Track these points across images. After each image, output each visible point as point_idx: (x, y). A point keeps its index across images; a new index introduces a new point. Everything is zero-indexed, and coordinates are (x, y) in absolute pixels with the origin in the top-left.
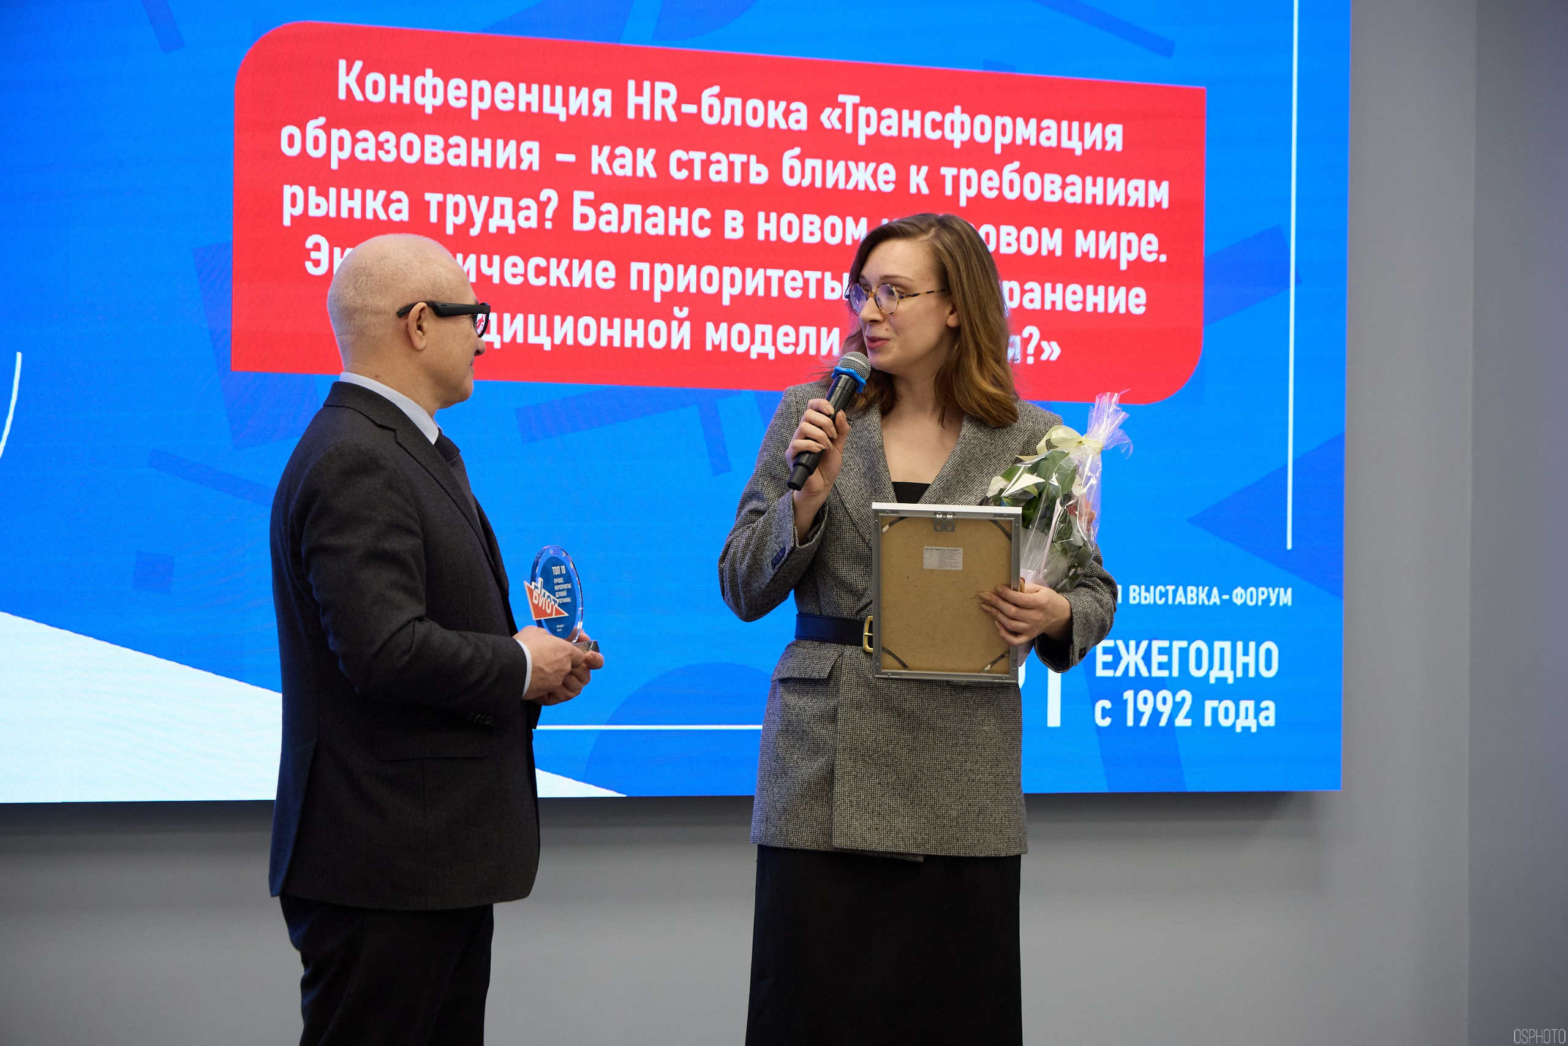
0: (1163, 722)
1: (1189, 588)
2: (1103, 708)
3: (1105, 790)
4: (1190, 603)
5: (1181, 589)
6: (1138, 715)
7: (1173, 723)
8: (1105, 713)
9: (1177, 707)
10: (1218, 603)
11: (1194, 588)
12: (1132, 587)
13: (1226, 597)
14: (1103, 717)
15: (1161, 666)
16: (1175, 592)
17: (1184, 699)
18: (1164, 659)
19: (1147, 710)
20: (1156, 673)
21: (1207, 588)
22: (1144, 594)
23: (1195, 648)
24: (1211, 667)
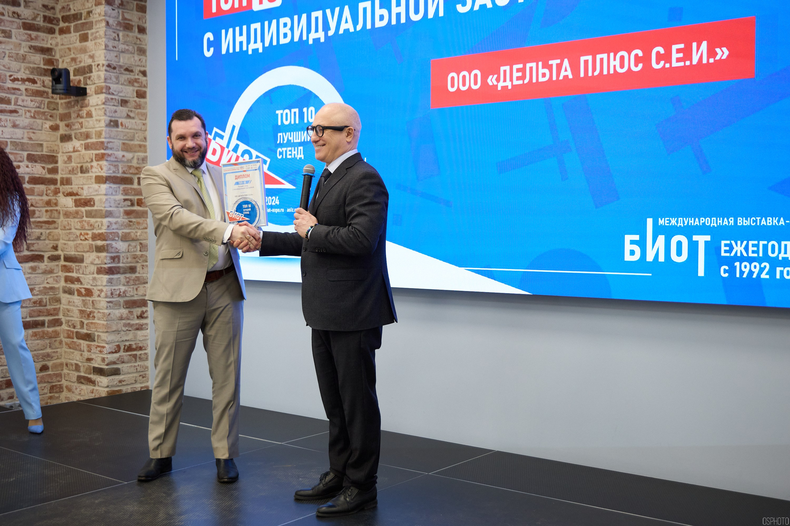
0: (755, 276)
1: (768, 218)
2: (725, 269)
3: (725, 303)
4: (768, 224)
5: (764, 219)
6: (742, 273)
7: (760, 276)
8: (725, 271)
9: (762, 270)
10: (784, 224)
11: (771, 219)
12: (739, 218)
13: (787, 222)
14: (725, 273)
15: (753, 252)
16: (761, 220)
17: (765, 266)
18: (755, 249)
19: (747, 271)
20: (751, 255)
21: (777, 218)
22: (744, 221)
23: (771, 244)
24: (780, 252)
